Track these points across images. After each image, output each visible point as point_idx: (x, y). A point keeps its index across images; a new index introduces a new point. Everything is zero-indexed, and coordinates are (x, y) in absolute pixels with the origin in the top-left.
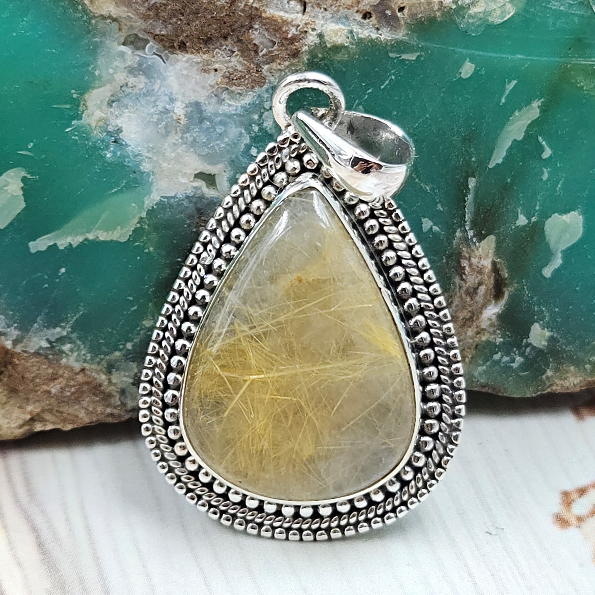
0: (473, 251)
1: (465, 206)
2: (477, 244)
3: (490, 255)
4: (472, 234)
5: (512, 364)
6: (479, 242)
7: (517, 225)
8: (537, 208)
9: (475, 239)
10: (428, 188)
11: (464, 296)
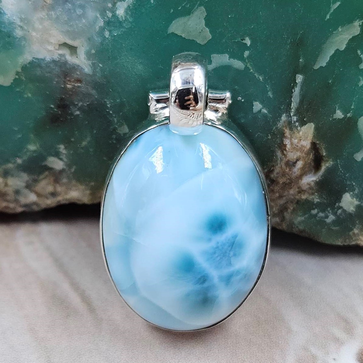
0: (294, 133)
1: (291, 97)
2: (299, 128)
3: (309, 138)
4: (295, 120)
5: (326, 220)
6: (301, 128)
7: (334, 118)
8: (353, 107)
9: (297, 124)
10: (261, 78)
11: (284, 166)
